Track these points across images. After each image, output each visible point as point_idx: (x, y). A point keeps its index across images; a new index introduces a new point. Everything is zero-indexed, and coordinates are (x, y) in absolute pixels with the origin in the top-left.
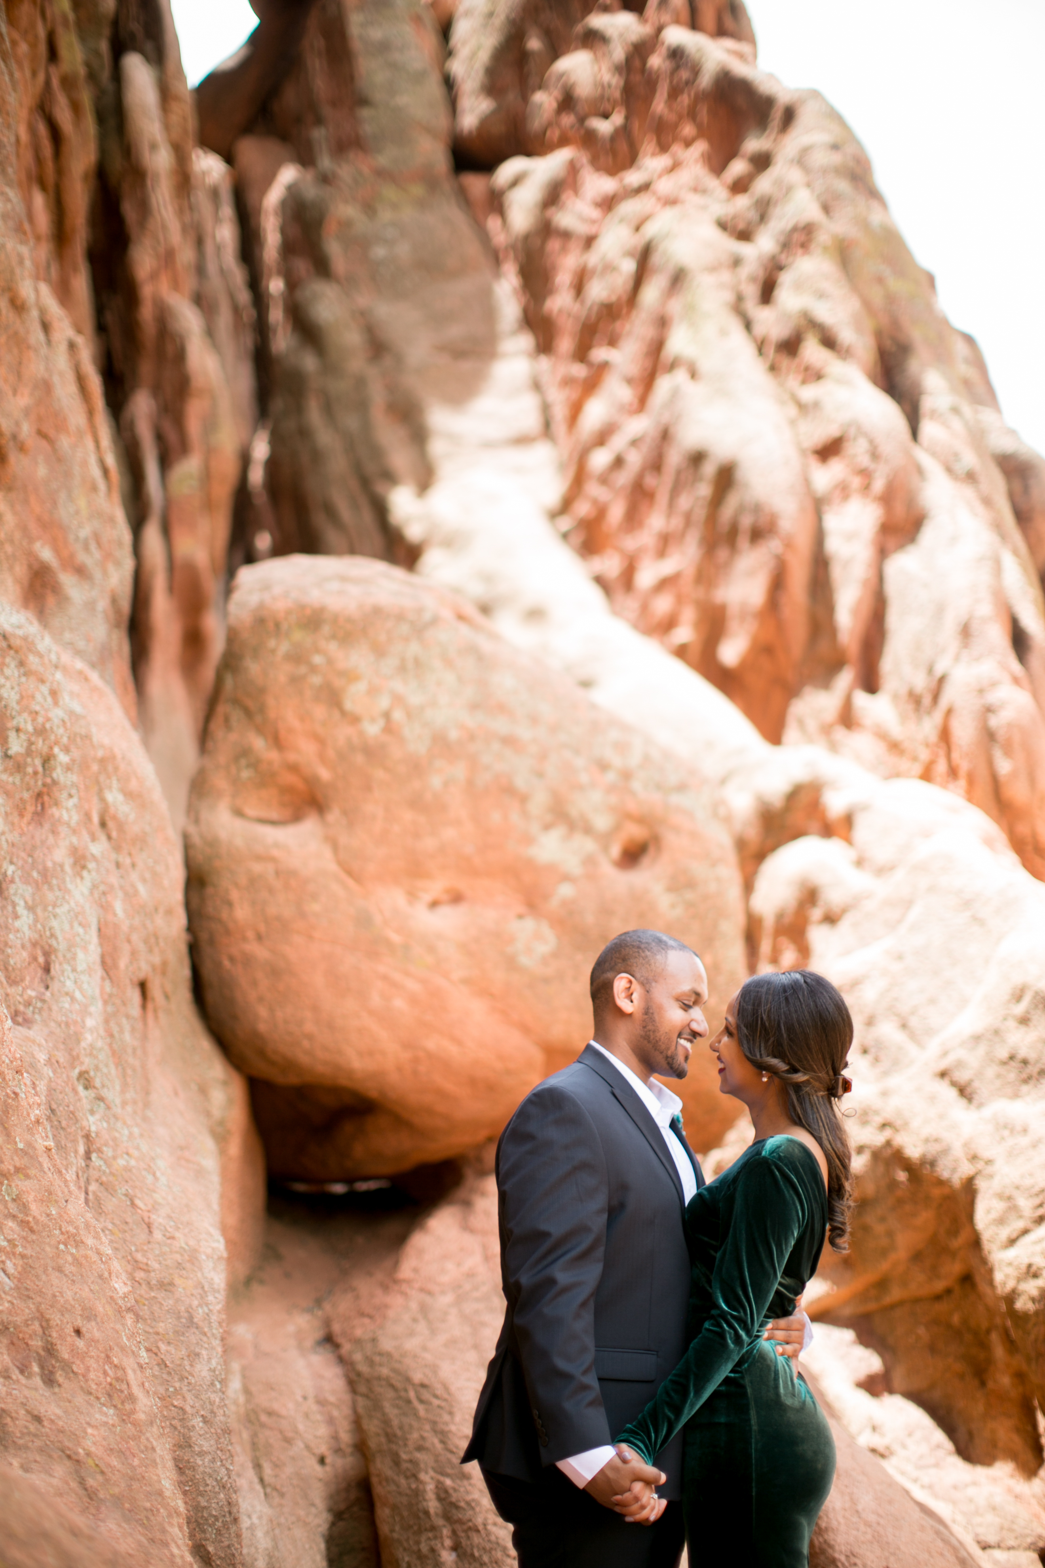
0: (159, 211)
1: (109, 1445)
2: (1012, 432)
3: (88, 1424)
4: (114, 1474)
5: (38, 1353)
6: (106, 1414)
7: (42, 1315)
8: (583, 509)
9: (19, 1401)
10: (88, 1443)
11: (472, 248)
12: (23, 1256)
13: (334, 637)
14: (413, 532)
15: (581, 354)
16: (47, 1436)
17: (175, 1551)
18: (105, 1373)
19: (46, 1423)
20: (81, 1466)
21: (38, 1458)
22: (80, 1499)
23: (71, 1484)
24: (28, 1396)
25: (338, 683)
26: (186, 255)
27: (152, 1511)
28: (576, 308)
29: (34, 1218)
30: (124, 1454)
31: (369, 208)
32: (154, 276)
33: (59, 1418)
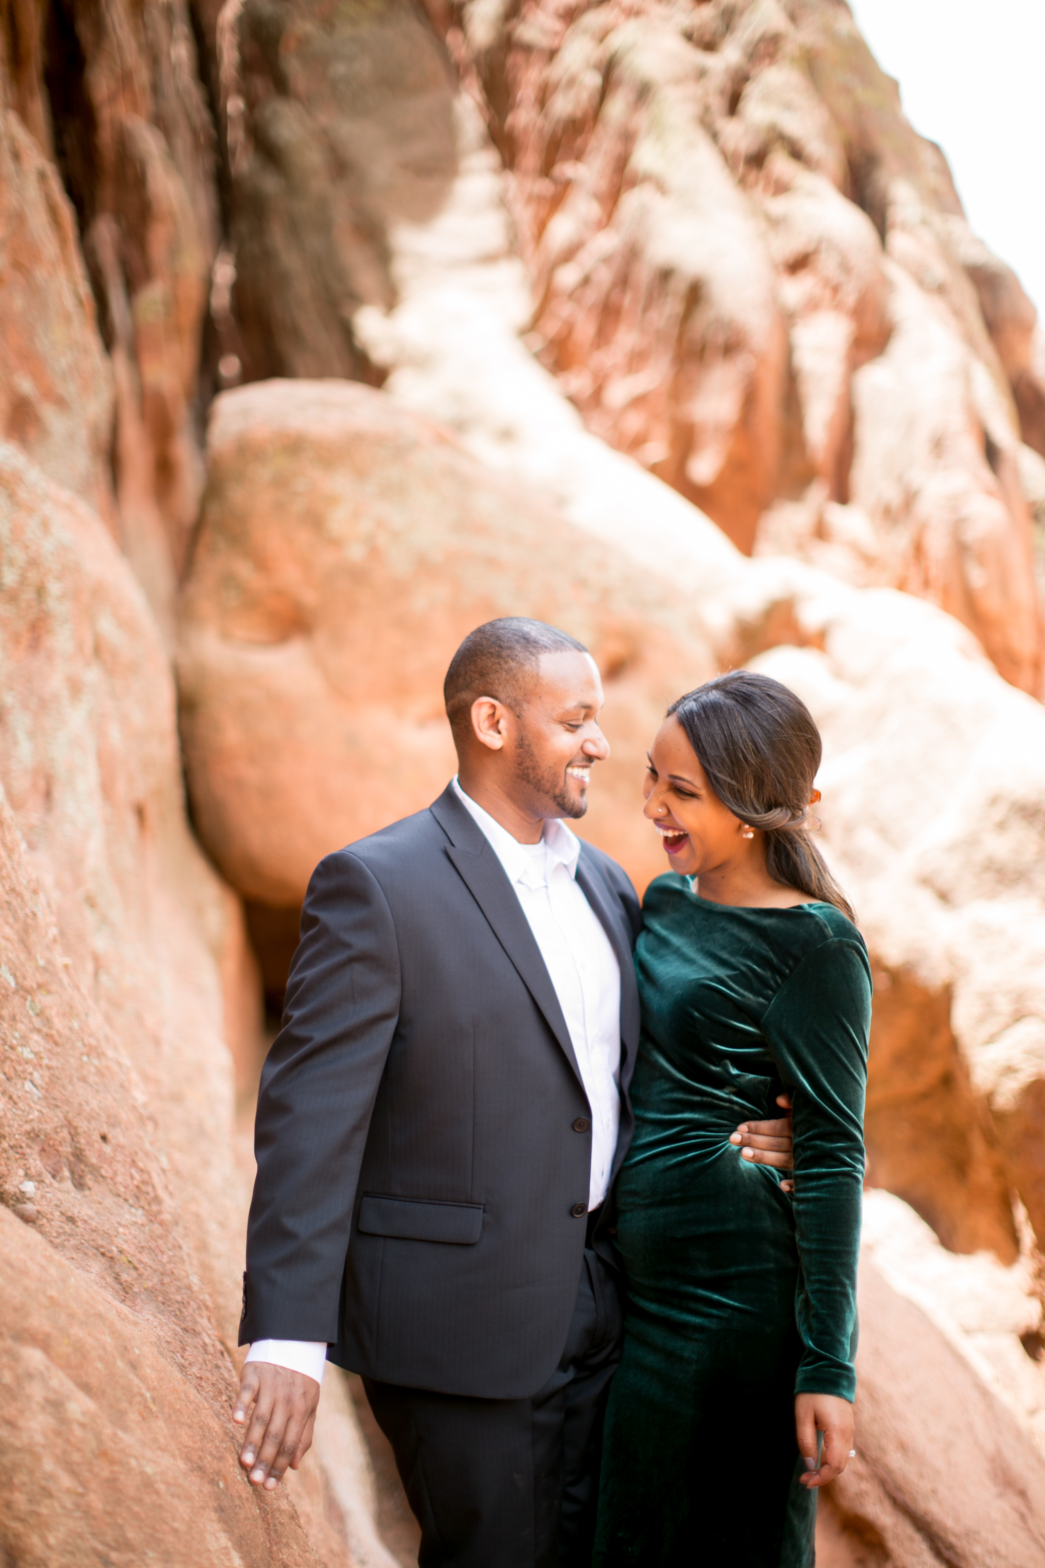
0: (114, 30)
1: (139, 1242)
2: (980, 242)
3: (119, 1223)
4: (146, 1270)
5: (68, 1159)
6: (135, 1215)
7: (70, 1123)
8: (552, 327)
9: (53, 1203)
10: (119, 1241)
11: (432, 64)
12: (49, 1068)
13: (316, 461)
14: (379, 354)
15: (546, 170)
16: (82, 1235)
17: (207, 1340)
18: (132, 1177)
19: (80, 1223)
20: (115, 1263)
21: (75, 1256)
22: (117, 1292)
23: (108, 1279)
24: (61, 1198)
25: (321, 507)
26: (143, 77)
27: (183, 1303)
28: (540, 121)
29: (58, 1031)
30: (154, 1251)
31: (328, 23)
32: (112, 98)
33: (92, 1218)
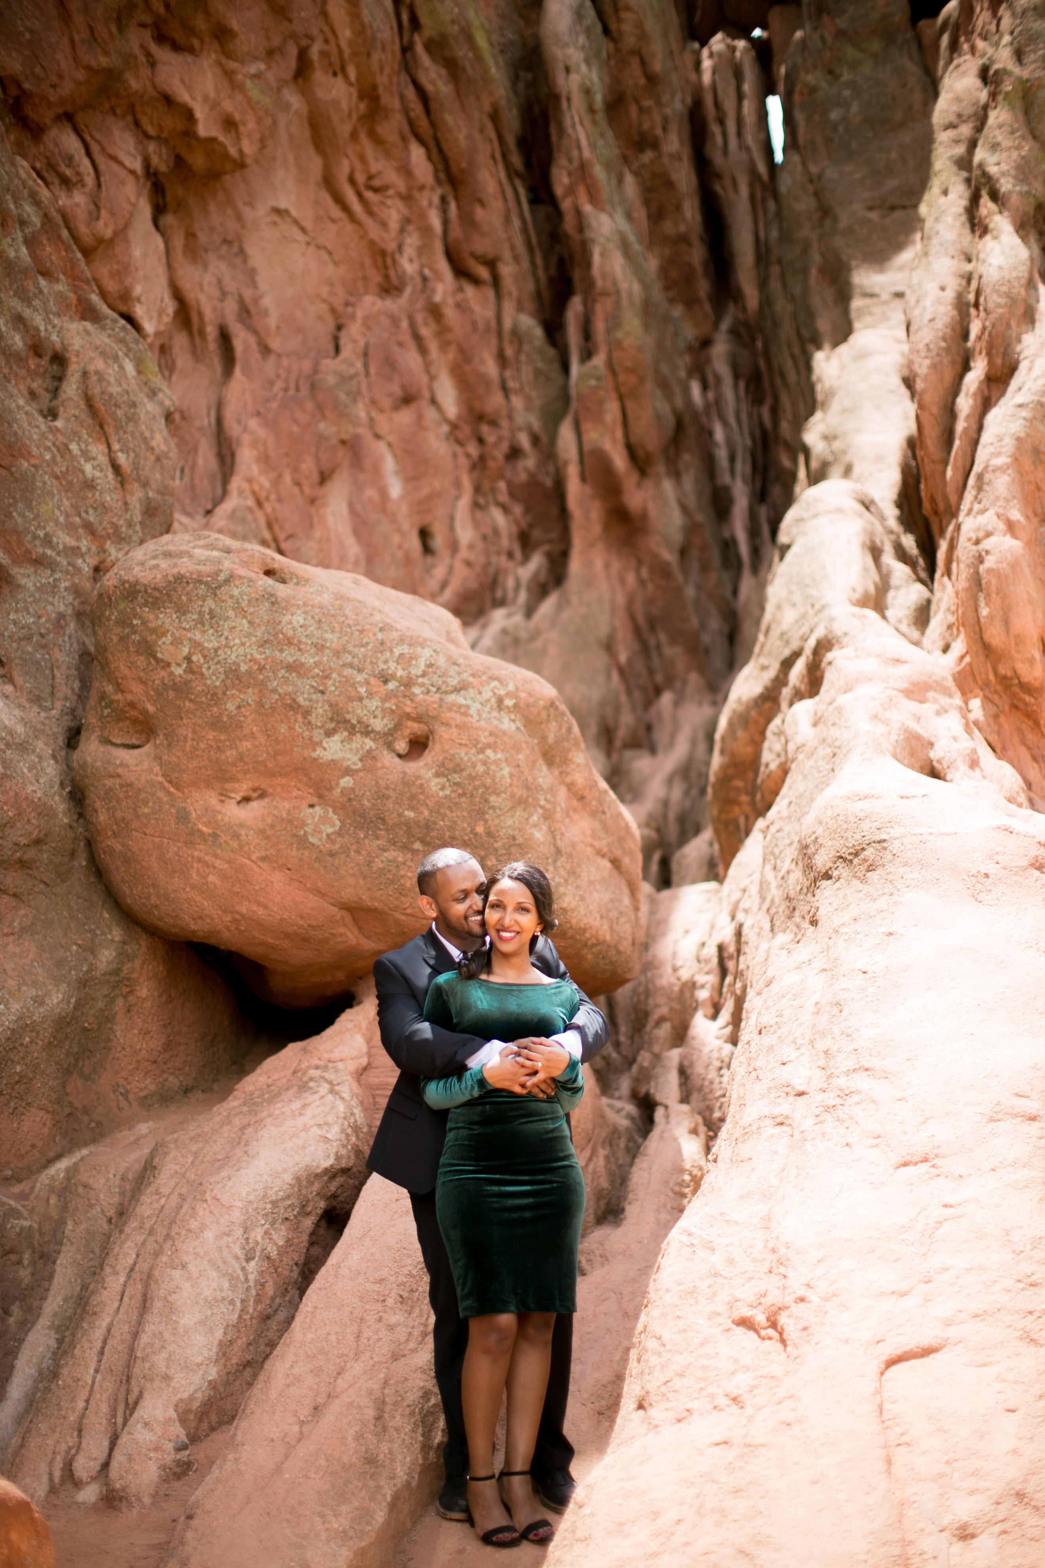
13: (146, 604)
25: (151, 638)
31: (829, 73)
